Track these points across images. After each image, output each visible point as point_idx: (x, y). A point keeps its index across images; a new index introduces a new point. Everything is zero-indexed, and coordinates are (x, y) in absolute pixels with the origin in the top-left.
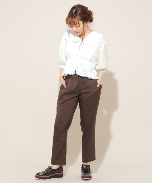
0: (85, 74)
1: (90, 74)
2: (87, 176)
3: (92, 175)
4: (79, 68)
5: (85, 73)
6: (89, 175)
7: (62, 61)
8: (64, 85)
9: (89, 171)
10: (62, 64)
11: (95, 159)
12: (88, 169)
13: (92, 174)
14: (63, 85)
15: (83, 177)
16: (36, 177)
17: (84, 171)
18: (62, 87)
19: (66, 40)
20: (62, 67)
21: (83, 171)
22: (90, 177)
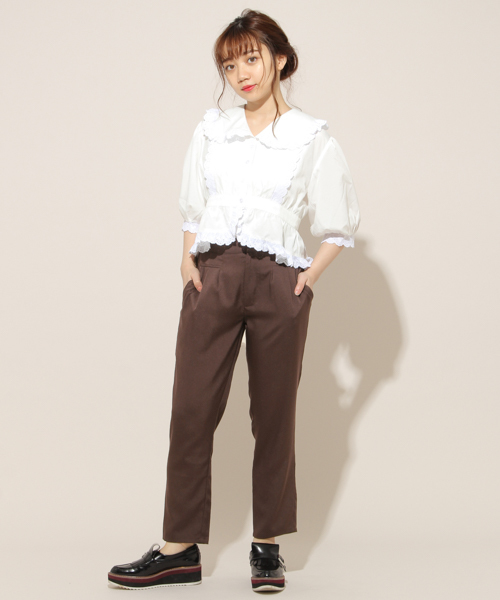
0: (264, 242)
1: (280, 243)
2: (270, 579)
3: (287, 575)
4: (248, 222)
5: (267, 239)
6: (276, 576)
7: (190, 207)
8: (197, 282)
9: (274, 562)
10: (190, 220)
11: (295, 531)
12: (273, 556)
13: (285, 574)
14: (191, 283)
15: (255, 584)
16: (111, 578)
17: (259, 563)
18: (190, 291)
19: (207, 138)
20: (192, 228)
21: (256, 565)
22: (281, 584)
